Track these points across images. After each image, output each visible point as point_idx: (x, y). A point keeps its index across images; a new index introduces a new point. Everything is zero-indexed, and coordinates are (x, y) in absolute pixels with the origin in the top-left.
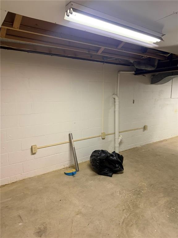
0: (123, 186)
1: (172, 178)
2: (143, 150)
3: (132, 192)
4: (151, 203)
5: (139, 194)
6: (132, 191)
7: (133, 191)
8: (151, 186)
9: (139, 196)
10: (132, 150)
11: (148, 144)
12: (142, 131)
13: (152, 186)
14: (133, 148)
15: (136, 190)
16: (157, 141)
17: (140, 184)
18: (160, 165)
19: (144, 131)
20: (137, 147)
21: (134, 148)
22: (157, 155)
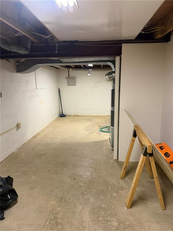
0: (30, 225)
1: (73, 177)
2: (23, 154)
3: (48, 225)
4: (78, 228)
5: (57, 224)
6: (46, 226)
7: (48, 222)
8: (61, 201)
9: (59, 227)
10: (9, 158)
11: (23, 144)
12: (16, 131)
13: (63, 200)
14: (8, 155)
15: (51, 220)
16: (31, 137)
17: (48, 206)
18: (52, 166)
19: (17, 130)
20: (13, 153)
21: (10, 155)
22: (42, 155)
